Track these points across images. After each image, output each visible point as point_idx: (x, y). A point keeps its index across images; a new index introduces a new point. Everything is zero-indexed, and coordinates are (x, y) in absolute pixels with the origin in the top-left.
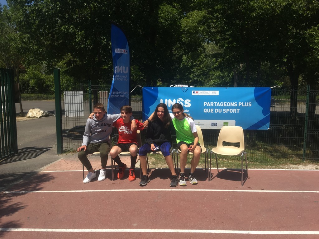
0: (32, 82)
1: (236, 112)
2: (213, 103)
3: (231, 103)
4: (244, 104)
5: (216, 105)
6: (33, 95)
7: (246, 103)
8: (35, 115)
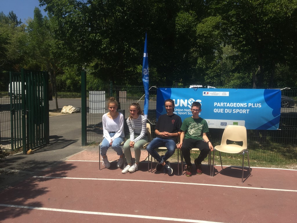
0: (68, 82)
1: (245, 113)
2: (223, 103)
3: (241, 104)
4: (254, 105)
5: (226, 105)
6: (68, 93)
7: (255, 104)
8: (68, 111)
